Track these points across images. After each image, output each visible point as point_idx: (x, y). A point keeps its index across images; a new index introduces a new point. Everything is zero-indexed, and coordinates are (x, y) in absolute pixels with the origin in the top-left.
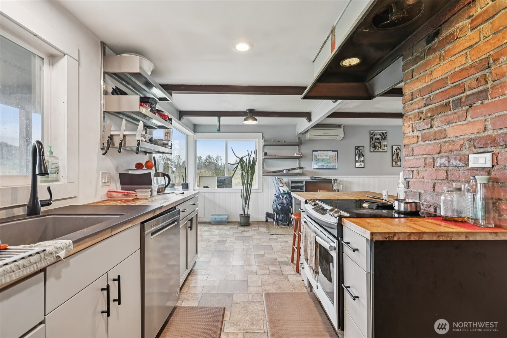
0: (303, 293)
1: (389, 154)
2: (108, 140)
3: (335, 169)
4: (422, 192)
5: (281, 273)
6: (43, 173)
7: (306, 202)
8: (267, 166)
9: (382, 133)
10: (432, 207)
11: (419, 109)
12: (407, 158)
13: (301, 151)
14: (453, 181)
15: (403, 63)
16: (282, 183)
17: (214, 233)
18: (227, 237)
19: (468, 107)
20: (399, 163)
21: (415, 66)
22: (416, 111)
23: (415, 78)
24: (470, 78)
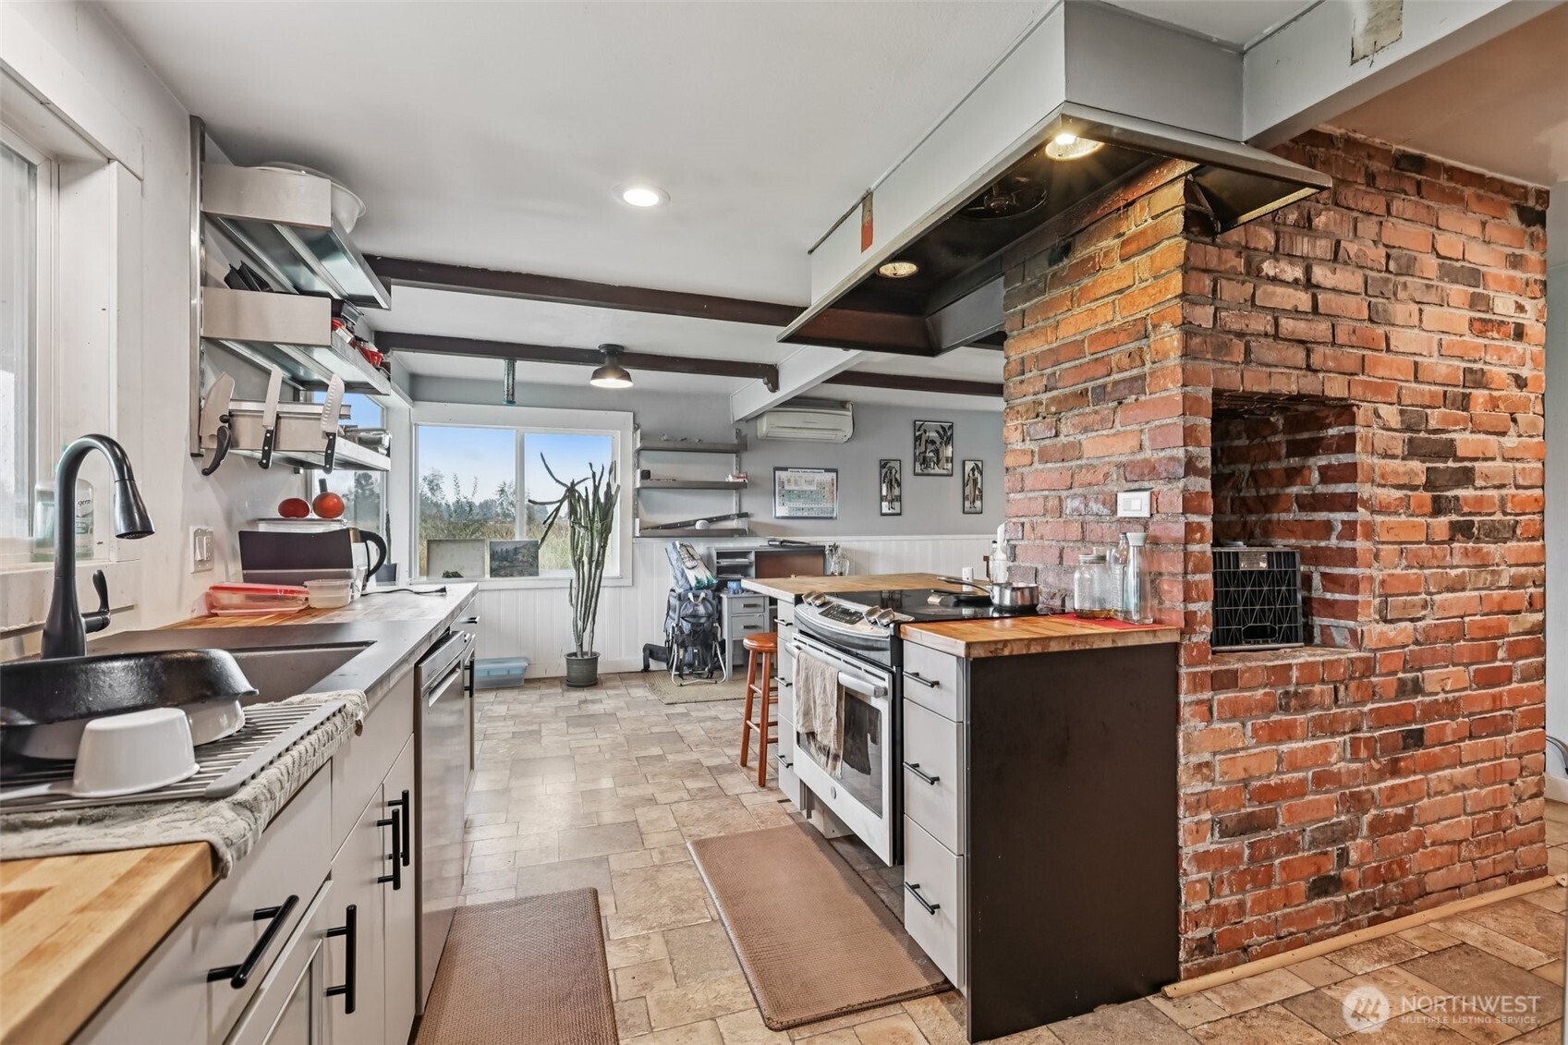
0: (787, 828)
1: (956, 482)
2: (221, 430)
3: (831, 518)
4: (1040, 567)
5: (722, 793)
6: (139, 530)
7: (798, 600)
8: (649, 509)
9: (942, 427)
10: (1058, 595)
11: (1035, 394)
12: (1012, 495)
13: (745, 469)
14: (1093, 543)
15: (1004, 292)
16: (692, 557)
17: (490, 713)
18: (538, 720)
19: (1116, 403)
20: (978, 503)
21: (1028, 304)
22: (1030, 398)
23: (1026, 329)
24: (1119, 349)
